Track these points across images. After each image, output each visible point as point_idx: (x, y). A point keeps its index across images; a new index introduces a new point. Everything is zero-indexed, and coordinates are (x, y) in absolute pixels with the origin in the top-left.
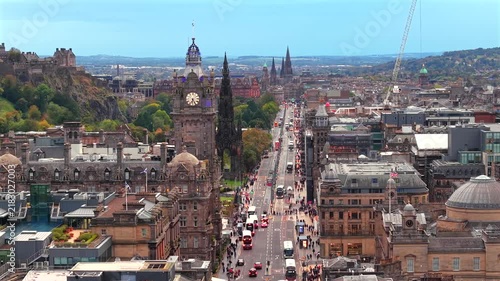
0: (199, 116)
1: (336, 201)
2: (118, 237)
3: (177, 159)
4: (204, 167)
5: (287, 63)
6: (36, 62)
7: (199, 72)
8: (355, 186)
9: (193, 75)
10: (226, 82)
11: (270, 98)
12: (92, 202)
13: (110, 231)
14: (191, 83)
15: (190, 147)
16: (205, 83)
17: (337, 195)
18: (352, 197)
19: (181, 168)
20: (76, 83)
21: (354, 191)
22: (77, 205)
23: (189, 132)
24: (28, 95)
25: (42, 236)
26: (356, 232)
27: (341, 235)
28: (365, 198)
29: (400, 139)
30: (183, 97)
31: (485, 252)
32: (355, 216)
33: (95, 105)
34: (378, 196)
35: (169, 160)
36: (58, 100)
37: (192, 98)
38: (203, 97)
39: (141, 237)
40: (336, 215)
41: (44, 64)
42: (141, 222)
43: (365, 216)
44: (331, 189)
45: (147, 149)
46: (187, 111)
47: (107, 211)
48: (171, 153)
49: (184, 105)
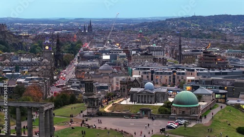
0: (49, 51)
3: (43, 61)
4: (49, 62)
5: (90, 26)
9: (47, 42)
10: (58, 40)
12: (27, 68)
13: (31, 73)
14: (47, 44)
15: (46, 58)
18: (83, 69)
19: (44, 63)
20: (8, 37)
22: (25, 69)
23: (46, 55)
25: (19, 73)
30: (45, 47)
32: (83, 74)
33: (14, 45)
37: (47, 48)
38: (49, 47)
40: (79, 73)
42: (37, 71)
44: (78, 68)
45: (37, 59)
47: (30, 70)
48: (42, 59)
49: (45, 49)
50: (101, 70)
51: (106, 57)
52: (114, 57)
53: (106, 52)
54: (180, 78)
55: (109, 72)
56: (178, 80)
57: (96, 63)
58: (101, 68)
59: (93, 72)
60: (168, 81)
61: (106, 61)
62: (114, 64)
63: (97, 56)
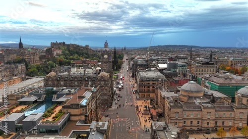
0: (108, 61)
1: (143, 83)
2: (72, 113)
3: (101, 74)
4: (109, 76)
5: (125, 48)
6: (82, 47)
7: (108, 50)
8: (148, 80)
9: (106, 50)
10: (115, 51)
11: (122, 54)
13: (70, 111)
14: (106, 53)
15: (105, 70)
16: (109, 52)
17: (144, 82)
18: (148, 82)
19: (102, 77)
20: (89, 51)
21: (148, 81)
23: (105, 66)
24: (80, 53)
26: (148, 91)
27: (145, 92)
28: (151, 83)
29: (153, 64)
30: (103, 56)
31: (202, 111)
32: (148, 87)
33: (92, 55)
34: (154, 82)
35: (99, 74)
36: (86, 54)
37: (106, 56)
38: (109, 56)
39: (82, 112)
40: (143, 87)
41: (83, 48)
42: (82, 107)
43: (151, 87)
44: (142, 80)
45: (94, 70)
46: (104, 60)
47: (72, 99)
48: (100, 71)
49: (104, 58)
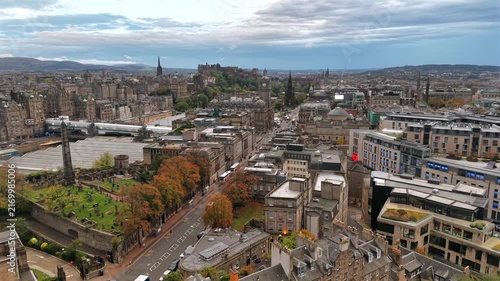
1: (303, 113)
13: (231, 119)
19: (258, 104)
22: (225, 112)
23: (263, 94)
24: (244, 82)
25: (213, 120)
32: (308, 118)
35: (256, 101)
36: (252, 84)
40: (303, 117)
50: (330, 116)
51: (339, 97)
52: (349, 97)
53: (339, 92)
54: (490, 144)
55: (343, 119)
56: (484, 147)
57: (326, 104)
58: (332, 112)
59: (320, 119)
60: (461, 147)
61: (339, 101)
62: (349, 106)
63: (329, 96)
